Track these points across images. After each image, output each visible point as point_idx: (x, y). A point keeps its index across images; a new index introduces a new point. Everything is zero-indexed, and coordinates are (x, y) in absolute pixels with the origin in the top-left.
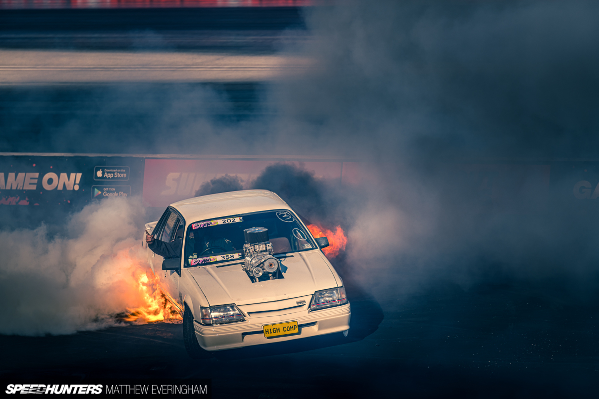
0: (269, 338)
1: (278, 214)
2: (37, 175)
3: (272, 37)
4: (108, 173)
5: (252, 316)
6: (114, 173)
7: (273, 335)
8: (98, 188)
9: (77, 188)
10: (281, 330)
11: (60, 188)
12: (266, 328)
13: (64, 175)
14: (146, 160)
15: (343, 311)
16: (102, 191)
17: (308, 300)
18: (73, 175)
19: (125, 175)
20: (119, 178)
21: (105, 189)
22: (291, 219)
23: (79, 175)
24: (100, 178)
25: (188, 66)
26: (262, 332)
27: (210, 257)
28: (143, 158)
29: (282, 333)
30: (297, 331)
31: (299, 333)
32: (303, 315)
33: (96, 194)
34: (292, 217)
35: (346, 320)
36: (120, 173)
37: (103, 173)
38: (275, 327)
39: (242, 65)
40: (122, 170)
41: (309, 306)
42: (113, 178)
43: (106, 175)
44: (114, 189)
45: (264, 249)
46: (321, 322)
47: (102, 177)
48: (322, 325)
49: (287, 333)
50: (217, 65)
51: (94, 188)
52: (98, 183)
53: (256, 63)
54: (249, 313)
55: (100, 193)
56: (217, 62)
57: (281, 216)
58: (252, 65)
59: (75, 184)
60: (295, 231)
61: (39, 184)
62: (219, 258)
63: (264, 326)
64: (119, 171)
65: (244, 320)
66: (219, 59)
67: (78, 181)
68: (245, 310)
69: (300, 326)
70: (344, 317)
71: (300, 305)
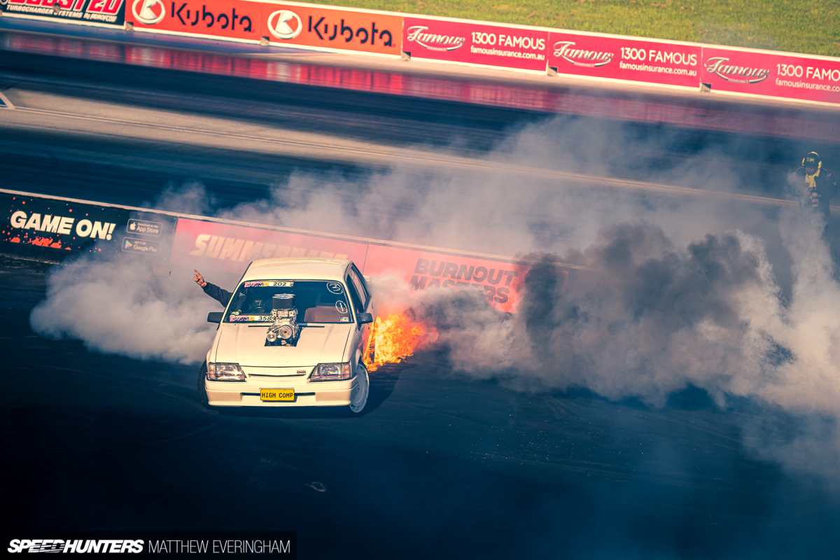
0: (265, 401)
1: (329, 284)
2: (72, 220)
3: (316, 115)
4: (141, 227)
5: (252, 377)
6: (146, 227)
7: (269, 399)
8: (129, 240)
9: (109, 237)
10: (277, 395)
11: (93, 236)
12: (264, 392)
13: (98, 224)
14: (179, 219)
15: (344, 387)
16: (133, 244)
17: (308, 371)
18: (107, 225)
19: (157, 231)
20: (150, 233)
21: (136, 242)
22: (340, 291)
23: (113, 226)
24: (132, 231)
25: (230, 133)
26: (258, 395)
27: (249, 316)
28: (176, 217)
29: (277, 398)
30: (292, 398)
31: (295, 401)
32: (302, 385)
33: (126, 246)
34: (341, 289)
35: (348, 396)
36: (152, 228)
37: (136, 227)
38: (272, 392)
39: (283, 139)
40: (155, 226)
41: (310, 377)
42: (146, 232)
43: (138, 228)
44: (145, 243)
45: (287, 316)
46: (319, 393)
47: (135, 231)
48: (321, 396)
49: (283, 399)
50: (259, 135)
51: (126, 239)
52: (129, 235)
53: (297, 139)
54: (250, 375)
55: (131, 245)
56: (260, 133)
57: (330, 287)
58: (293, 140)
59: (108, 233)
60: (338, 303)
61: (73, 230)
62: (257, 318)
63: (262, 389)
64: (152, 226)
65: (244, 381)
66: (261, 130)
67: (111, 232)
68: (247, 371)
69: (297, 395)
70: (343, 392)
71: (300, 374)
